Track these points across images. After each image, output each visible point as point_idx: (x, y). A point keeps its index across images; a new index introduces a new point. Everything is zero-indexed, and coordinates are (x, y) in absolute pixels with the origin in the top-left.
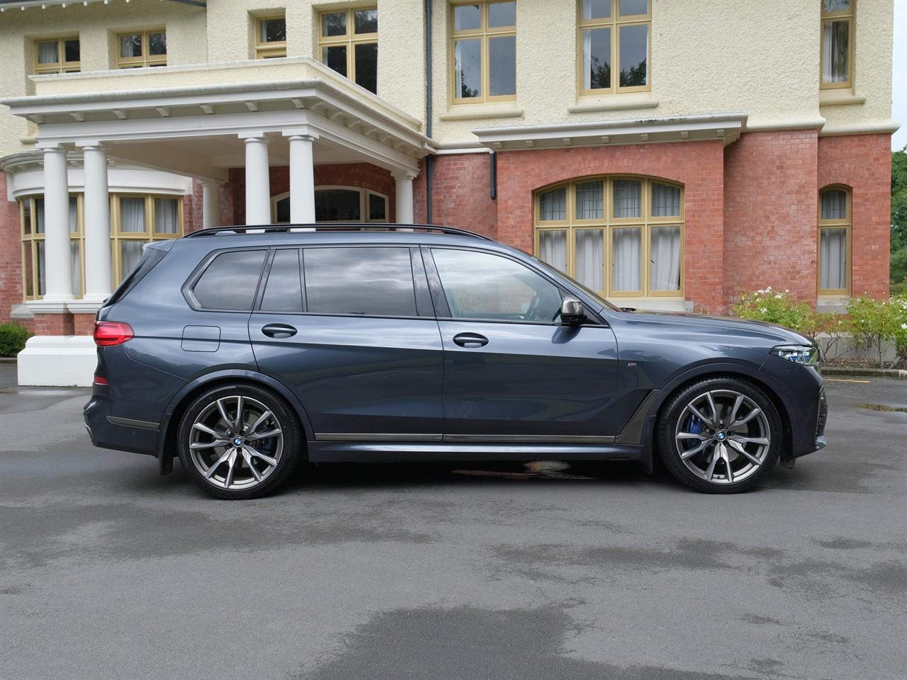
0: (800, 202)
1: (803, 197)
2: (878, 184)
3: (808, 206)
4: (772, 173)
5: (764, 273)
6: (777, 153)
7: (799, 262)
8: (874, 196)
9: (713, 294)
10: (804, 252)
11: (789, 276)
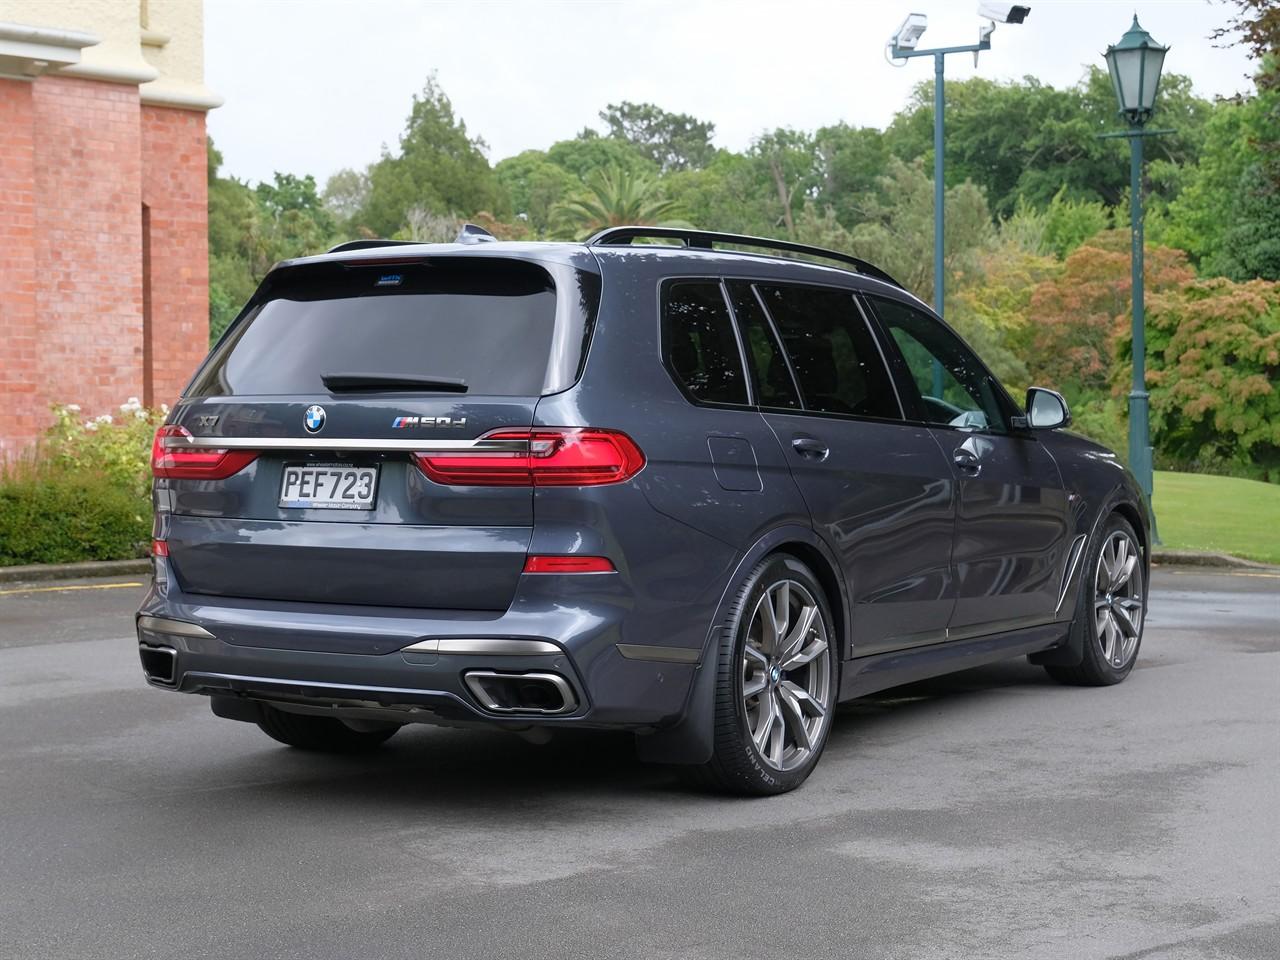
0: (113, 227)
1: (118, 219)
2: (189, 206)
3: (128, 238)
4: (64, 163)
5: (52, 369)
6: (72, 122)
7: (115, 351)
8: (183, 229)
9: (19, 411)
10: (122, 331)
11: (97, 379)
